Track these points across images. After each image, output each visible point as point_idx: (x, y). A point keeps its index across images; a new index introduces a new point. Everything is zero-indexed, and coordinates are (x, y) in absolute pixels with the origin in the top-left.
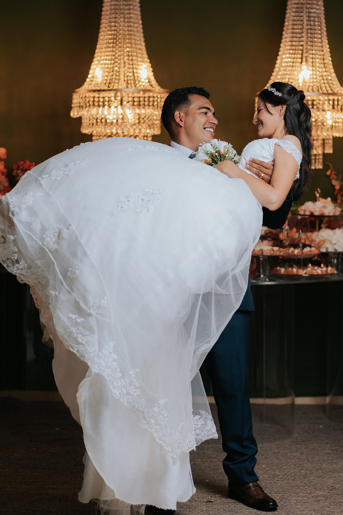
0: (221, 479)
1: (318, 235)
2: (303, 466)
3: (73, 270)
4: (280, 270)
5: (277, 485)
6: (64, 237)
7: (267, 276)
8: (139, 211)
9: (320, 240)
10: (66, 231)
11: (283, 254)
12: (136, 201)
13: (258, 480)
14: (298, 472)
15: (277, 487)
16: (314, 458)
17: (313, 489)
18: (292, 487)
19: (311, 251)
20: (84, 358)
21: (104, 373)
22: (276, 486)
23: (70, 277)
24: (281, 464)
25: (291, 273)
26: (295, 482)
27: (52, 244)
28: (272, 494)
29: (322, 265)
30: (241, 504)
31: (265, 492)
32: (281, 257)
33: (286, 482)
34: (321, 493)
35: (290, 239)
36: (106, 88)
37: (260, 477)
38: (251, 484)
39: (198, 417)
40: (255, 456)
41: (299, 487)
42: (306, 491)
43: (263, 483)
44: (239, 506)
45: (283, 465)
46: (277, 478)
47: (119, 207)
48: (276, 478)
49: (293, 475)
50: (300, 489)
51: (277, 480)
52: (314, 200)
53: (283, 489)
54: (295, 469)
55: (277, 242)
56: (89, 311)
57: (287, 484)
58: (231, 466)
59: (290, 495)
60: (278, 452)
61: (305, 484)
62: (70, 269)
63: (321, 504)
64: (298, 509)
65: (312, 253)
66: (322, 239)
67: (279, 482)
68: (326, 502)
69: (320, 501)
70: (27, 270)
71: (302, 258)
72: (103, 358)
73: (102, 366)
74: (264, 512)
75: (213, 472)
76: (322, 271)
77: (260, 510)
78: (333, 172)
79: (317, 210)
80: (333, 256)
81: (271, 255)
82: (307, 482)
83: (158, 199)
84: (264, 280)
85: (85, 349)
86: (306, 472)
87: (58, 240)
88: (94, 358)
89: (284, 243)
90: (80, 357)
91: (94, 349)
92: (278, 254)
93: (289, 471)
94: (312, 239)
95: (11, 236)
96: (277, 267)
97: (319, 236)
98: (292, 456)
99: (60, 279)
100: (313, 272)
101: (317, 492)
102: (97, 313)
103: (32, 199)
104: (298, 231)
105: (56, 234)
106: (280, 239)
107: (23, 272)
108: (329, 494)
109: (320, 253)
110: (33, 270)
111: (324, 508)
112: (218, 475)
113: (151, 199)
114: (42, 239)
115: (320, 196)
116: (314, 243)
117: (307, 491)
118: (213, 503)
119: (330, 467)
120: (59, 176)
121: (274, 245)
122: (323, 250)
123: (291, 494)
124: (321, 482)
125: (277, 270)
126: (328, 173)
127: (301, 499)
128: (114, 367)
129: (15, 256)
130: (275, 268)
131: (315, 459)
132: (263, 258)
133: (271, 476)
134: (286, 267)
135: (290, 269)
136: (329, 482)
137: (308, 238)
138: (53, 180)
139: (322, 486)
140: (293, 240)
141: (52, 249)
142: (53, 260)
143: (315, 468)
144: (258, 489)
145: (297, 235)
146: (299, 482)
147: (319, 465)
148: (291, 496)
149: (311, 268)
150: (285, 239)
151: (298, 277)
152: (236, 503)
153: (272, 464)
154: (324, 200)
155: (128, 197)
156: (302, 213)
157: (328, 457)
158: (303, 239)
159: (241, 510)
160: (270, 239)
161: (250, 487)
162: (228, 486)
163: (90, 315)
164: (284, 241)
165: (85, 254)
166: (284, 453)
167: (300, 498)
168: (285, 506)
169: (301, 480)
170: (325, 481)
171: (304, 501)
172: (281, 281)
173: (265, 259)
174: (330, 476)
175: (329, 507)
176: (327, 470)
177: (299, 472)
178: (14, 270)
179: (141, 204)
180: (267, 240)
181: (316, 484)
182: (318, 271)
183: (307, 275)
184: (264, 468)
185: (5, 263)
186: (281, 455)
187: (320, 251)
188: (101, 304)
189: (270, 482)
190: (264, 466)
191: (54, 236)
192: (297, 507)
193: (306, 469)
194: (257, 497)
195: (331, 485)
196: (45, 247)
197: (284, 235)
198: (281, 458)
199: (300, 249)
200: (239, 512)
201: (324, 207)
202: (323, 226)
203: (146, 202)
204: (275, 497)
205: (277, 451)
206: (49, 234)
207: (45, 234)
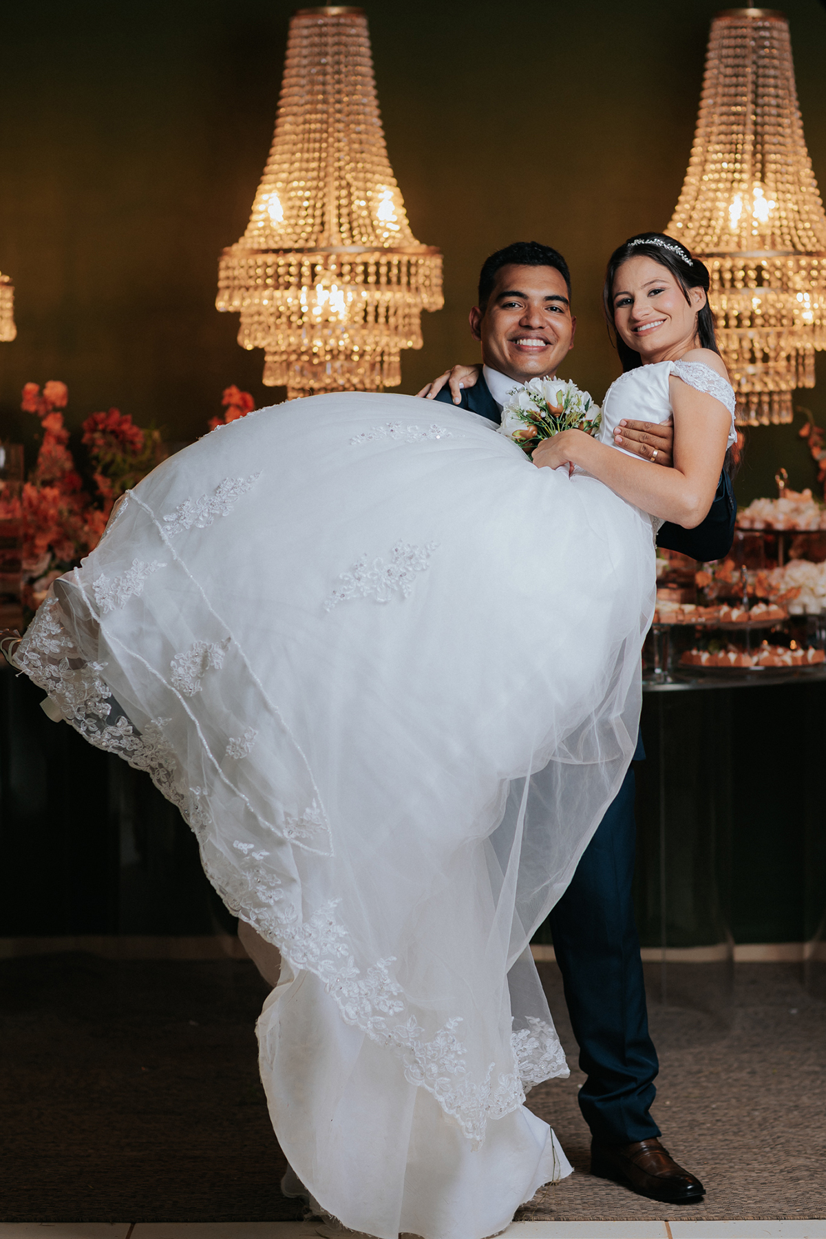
0: (573, 1132)
1: (783, 576)
2: (756, 1102)
3: (237, 743)
4: (699, 657)
5: (699, 1144)
6: (217, 667)
7: (669, 670)
8: (383, 600)
9: (789, 587)
10: (221, 652)
11: (706, 620)
12: (375, 578)
13: (659, 1134)
14: (746, 1114)
15: (700, 1150)
16: (780, 1083)
17: (781, 1153)
18: (735, 1148)
19: (768, 613)
20: (272, 938)
21: (317, 970)
22: (698, 1147)
23: (232, 757)
24: (708, 1097)
25: (724, 664)
26: (739, 1138)
27: (189, 682)
28: (689, 1166)
29: (793, 644)
30: (621, 1188)
31: (675, 1160)
32: (699, 628)
33: (721, 1137)
34: (801, 1161)
35: (720, 585)
37: (662, 1128)
38: (643, 1144)
39: (524, 1033)
40: (653, 1082)
41: (749, 1148)
42: (766, 1158)
43: (668, 1141)
44: (617, 1192)
45: (712, 1099)
46: (700, 1129)
47: (337, 594)
48: (696, 1129)
49: (735, 1121)
50: (754, 1152)
51: (700, 1135)
52: (774, 494)
53: (714, 1154)
54: (738, 1108)
55: (692, 593)
56: (279, 834)
57: (722, 1143)
58: (599, 1105)
59: (731, 1167)
60: (700, 1072)
61: (764, 1143)
62: (231, 739)
63: (801, 1187)
64: (749, 1198)
65: (772, 617)
66: (792, 584)
67: (703, 1137)
68: (813, 1181)
69: (799, 1180)
70: (134, 739)
71: (748, 628)
72: (314, 935)
73: (312, 954)
74: (674, 1207)
75: (553, 1118)
76: (794, 659)
77: (665, 1202)
78: (816, 429)
79: (781, 517)
80: (818, 623)
81: (679, 623)
82: (768, 1137)
83: (423, 570)
84: (662, 680)
85: (273, 918)
86: (764, 1114)
87: (202, 673)
88: (293, 938)
89: (705, 596)
90: (262, 935)
91: (294, 916)
92: (693, 620)
93: (726, 1114)
94: (770, 585)
95: (95, 663)
96: (691, 649)
97: (787, 579)
98: (730, 1081)
99: (210, 759)
100: (773, 661)
101: (792, 1159)
102: (297, 838)
103: (143, 578)
104: (738, 567)
105: (198, 660)
106: (697, 585)
107: (124, 743)
108: (817, 1165)
109: (788, 617)
110: (147, 738)
111: (808, 1195)
112: (565, 1123)
113: (408, 571)
114: (168, 670)
115: (787, 486)
116: (775, 595)
117: (769, 1157)
118: (558, 1187)
119: (819, 1103)
120: (201, 518)
121: (684, 601)
122: (797, 610)
123: (732, 1164)
124: (800, 1137)
125: (692, 656)
126: (804, 432)
127: (756, 1175)
128: (339, 956)
129: (106, 708)
130: (688, 653)
131: (783, 1086)
132: (659, 630)
133: (686, 1124)
134: (711, 648)
135: (721, 655)
136: (817, 1136)
137: (760, 582)
138: (188, 527)
139: (801, 1145)
140: (727, 586)
141: (190, 692)
142: (193, 718)
143: (786, 1107)
144: (659, 1155)
145: (735, 576)
146: (751, 1137)
147: (794, 1098)
148: (732, 1170)
149: (770, 653)
150: (708, 586)
151: (740, 672)
152: (609, 1185)
153: (687, 1097)
154: (795, 495)
155: (357, 569)
156: (745, 524)
157: (813, 1081)
158: (750, 585)
159: (622, 1202)
160: (674, 586)
161: (641, 1151)
162: (589, 1149)
163: (281, 843)
164: (707, 591)
165: (265, 705)
166: (711, 1073)
167: (754, 1174)
168: (721, 1193)
169: (754, 1134)
170: (808, 1135)
171: (763, 1181)
172: (701, 681)
173: (665, 633)
174: (818, 1124)
175: (821, 1194)
176: (812, 1110)
177: (749, 1114)
178: (104, 740)
179: (386, 584)
180: (667, 587)
181: (788, 1141)
182: (787, 657)
183: (759, 668)
184: (670, 1107)
185: (82, 725)
186: (706, 1076)
187: (788, 613)
188: (305, 818)
189: (684, 1137)
190: (668, 1103)
191: (194, 663)
192: (746, 1193)
193: (764, 1108)
194: (658, 1173)
195: (822, 1144)
196: (173, 689)
197: (707, 577)
198: (705, 1084)
199: (743, 609)
200: (618, 1206)
201: (797, 511)
202: (792, 553)
203: (397, 579)
204: (697, 1171)
205: (695, 1068)
206: (182, 658)
207: (174, 659)
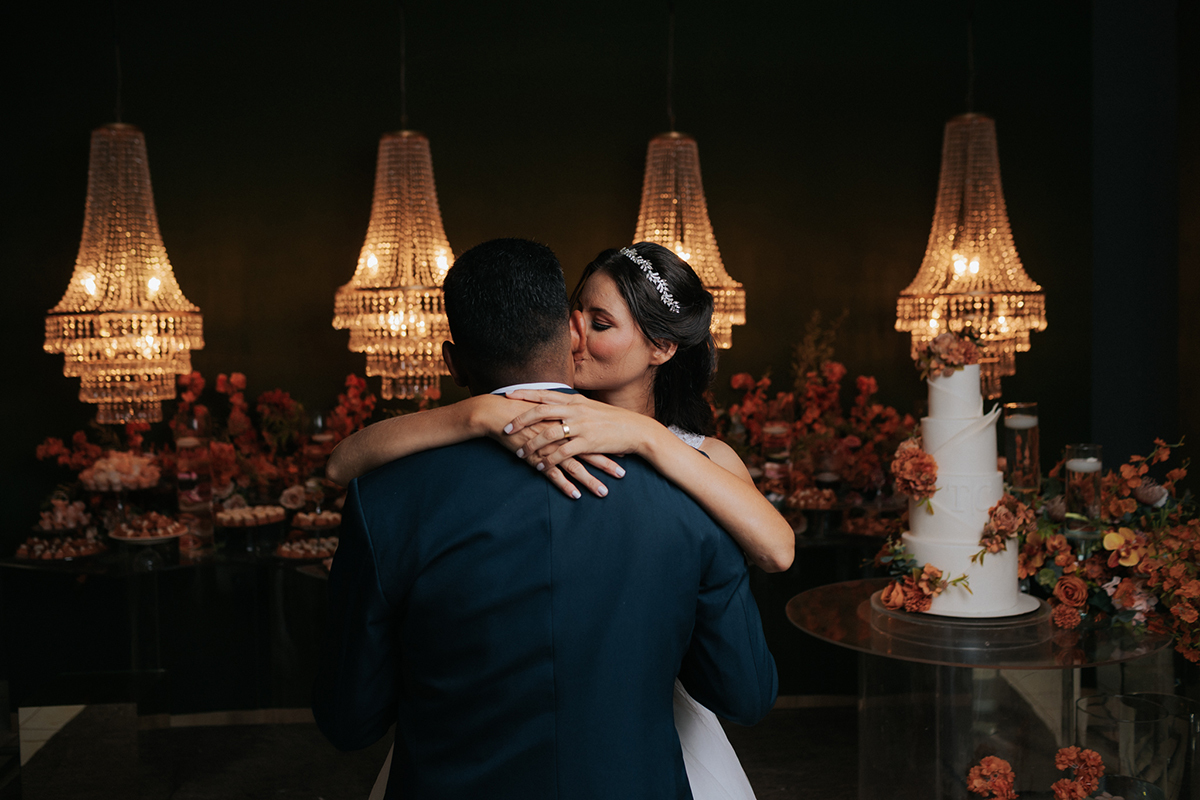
36: (388, 284)
